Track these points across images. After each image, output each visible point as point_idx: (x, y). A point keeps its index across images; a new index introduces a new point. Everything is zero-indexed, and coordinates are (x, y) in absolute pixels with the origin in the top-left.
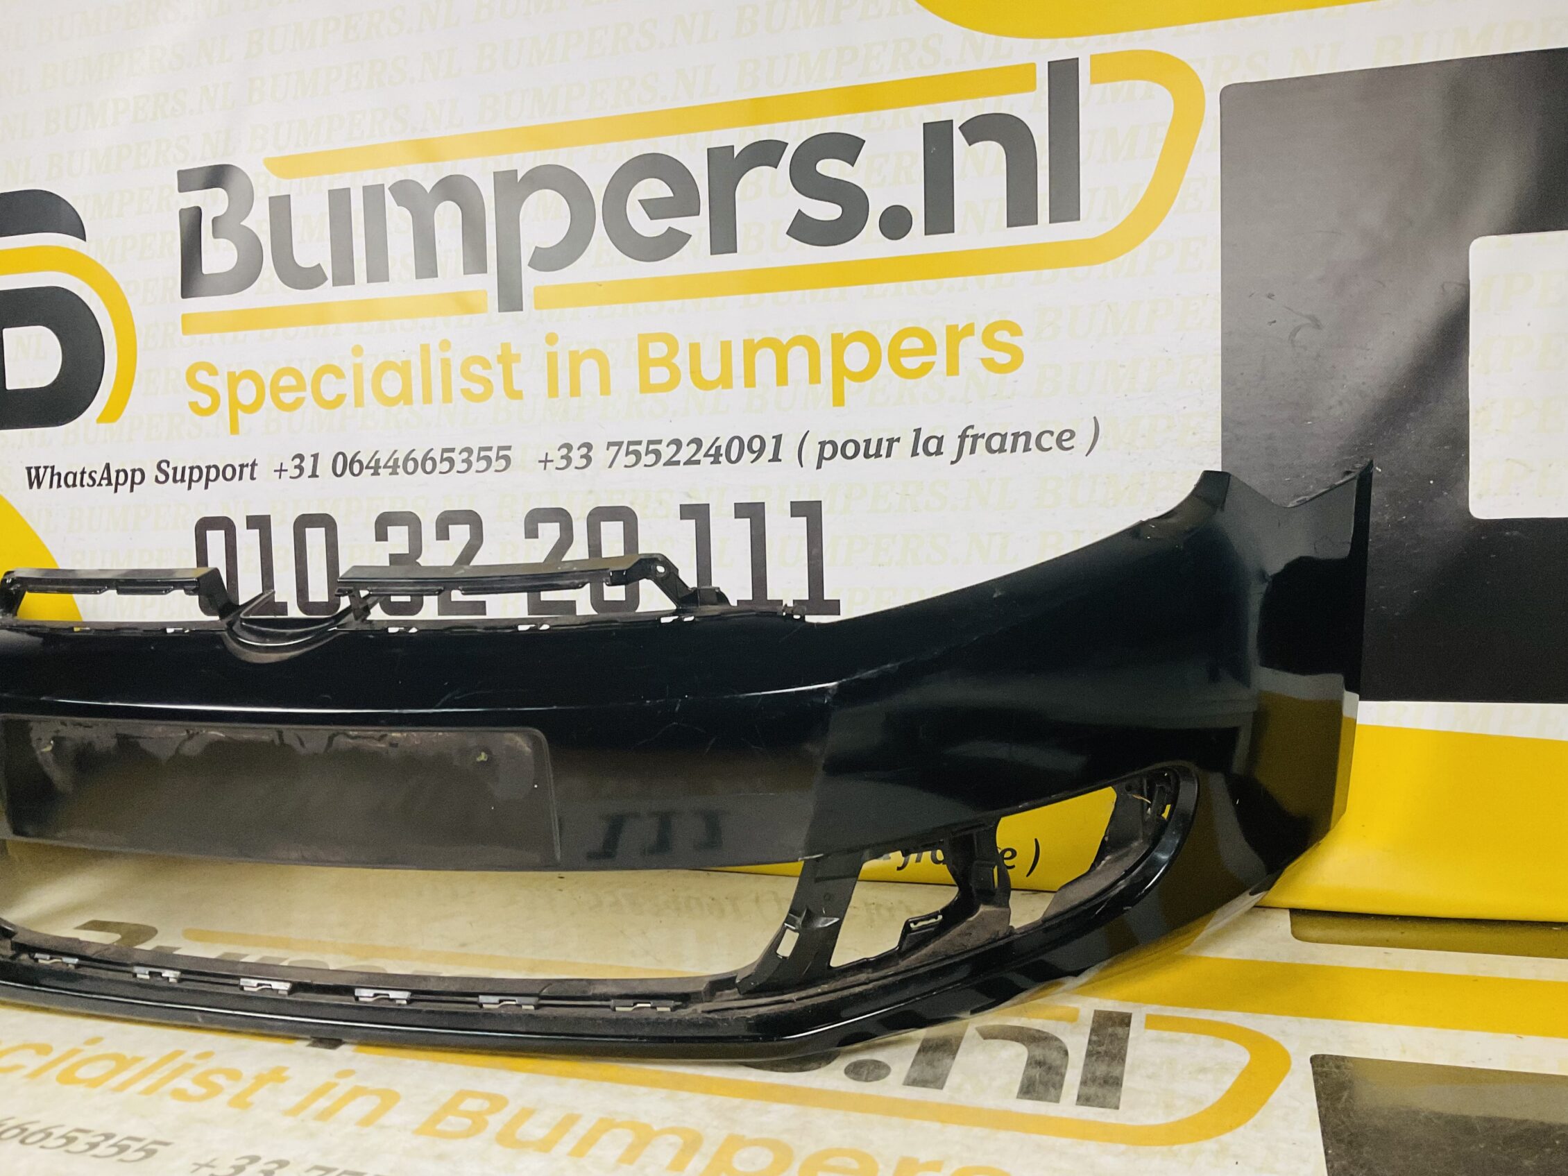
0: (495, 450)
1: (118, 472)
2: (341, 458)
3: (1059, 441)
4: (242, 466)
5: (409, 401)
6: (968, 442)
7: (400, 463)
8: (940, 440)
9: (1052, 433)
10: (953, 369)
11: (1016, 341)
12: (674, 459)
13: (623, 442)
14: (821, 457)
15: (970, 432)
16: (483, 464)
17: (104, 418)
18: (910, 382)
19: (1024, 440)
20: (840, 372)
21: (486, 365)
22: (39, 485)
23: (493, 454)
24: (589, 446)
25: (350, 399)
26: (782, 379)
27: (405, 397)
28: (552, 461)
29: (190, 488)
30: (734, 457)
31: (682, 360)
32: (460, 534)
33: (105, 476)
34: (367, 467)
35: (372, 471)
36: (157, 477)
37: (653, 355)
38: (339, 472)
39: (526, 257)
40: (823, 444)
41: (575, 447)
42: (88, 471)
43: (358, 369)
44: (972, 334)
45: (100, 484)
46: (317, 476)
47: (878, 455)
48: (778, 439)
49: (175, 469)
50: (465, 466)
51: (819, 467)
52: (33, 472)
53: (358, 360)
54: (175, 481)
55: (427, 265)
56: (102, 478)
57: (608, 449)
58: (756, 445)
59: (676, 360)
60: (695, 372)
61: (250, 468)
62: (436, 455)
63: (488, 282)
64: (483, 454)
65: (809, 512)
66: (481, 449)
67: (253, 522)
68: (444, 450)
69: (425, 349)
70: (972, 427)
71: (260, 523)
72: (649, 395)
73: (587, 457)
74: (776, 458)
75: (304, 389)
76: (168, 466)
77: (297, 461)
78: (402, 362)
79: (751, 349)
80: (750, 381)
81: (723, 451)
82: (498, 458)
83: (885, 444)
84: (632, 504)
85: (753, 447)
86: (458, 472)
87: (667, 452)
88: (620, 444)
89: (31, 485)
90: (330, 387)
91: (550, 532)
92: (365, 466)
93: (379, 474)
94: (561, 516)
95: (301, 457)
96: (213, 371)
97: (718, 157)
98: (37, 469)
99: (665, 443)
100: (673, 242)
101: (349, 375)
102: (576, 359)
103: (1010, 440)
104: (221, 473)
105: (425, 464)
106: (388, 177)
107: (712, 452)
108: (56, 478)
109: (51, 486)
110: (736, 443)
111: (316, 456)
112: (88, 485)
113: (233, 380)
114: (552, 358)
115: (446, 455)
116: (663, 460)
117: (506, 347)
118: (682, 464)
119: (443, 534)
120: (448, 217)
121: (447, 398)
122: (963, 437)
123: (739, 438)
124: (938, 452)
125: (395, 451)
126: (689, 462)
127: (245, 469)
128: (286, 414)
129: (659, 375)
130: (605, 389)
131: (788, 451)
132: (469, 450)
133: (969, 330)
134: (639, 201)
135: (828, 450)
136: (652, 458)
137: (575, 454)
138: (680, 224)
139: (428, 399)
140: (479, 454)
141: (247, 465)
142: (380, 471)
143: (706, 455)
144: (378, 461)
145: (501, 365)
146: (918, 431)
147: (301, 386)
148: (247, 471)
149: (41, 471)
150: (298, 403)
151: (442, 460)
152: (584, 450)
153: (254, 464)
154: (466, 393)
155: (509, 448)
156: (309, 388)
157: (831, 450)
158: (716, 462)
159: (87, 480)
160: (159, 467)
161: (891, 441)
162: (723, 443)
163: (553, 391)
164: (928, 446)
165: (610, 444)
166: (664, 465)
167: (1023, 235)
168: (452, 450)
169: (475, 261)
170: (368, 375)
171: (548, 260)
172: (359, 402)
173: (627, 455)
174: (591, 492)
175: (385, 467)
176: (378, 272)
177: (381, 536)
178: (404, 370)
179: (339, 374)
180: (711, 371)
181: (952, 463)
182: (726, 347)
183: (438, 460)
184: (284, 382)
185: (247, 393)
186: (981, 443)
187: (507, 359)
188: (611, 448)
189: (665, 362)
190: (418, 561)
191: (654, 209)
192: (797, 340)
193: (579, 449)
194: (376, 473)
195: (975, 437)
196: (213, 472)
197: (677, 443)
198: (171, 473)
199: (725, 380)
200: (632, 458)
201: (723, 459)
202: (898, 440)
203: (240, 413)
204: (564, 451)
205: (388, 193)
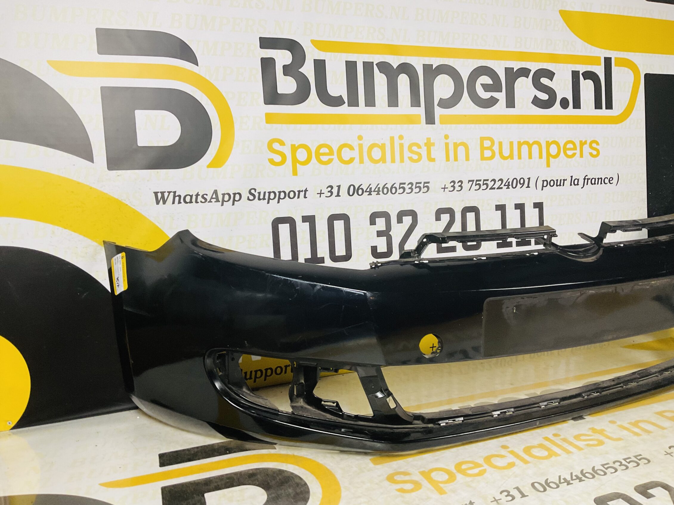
0: (423, 183)
1: (224, 195)
2: (352, 188)
3: (609, 181)
4: (299, 192)
5: (384, 161)
6: (586, 180)
7: (381, 189)
8: (578, 180)
9: (607, 178)
10: (581, 156)
11: (598, 147)
12: (493, 187)
13: (474, 180)
14: (543, 186)
15: (586, 178)
16: (418, 190)
17: (212, 165)
18: (569, 159)
19: (601, 181)
20: (549, 155)
21: (419, 147)
22: (164, 203)
23: (422, 185)
24: (461, 182)
25: (357, 160)
26: (530, 157)
27: (383, 159)
28: (447, 188)
29: (268, 203)
30: (514, 186)
31: (496, 148)
32: (408, 220)
33: (214, 196)
34: (366, 191)
35: (368, 193)
36: (248, 197)
37: (485, 146)
38: (351, 194)
39: (436, 102)
40: (543, 181)
41: (457, 182)
42: (201, 194)
43: (361, 146)
44: (586, 144)
45: (210, 202)
46: (340, 196)
47: (560, 185)
48: (529, 179)
49: (259, 193)
50: (410, 190)
51: (542, 190)
52: (159, 195)
53: (361, 142)
54: (259, 199)
55: (393, 101)
56: (212, 198)
57: (468, 183)
58: (522, 182)
59: (494, 148)
60: (501, 153)
61: (304, 192)
62: (397, 186)
63: (421, 111)
64: (417, 185)
65: (539, 206)
66: (417, 183)
67: (305, 219)
68: (401, 184)
69: (392, 139)
70: (587, 176)
71: (310, 220)
72: (484, 161)
73: (461, 186)
74: (528, 187)
75: (333, 155)
76: (255, 192)
77: (329, 189)
78: (382, 144)
79: (520, 144)
80: (520, 157)
81: (510, 184)
82: (424, 187)
83: (562, 181)
84: (478, 205)
85: (521, 182)
86: (407, 193)
87: (491, 184)
88: (473, 181)
89: (158, 203)
90: (346, 154)
91: (446, 218)
92: (365, 191)
93: (371, 195)
94: (450, 211)
95: (332, 187)
96: (282, 143)
97: (508, 71)
98: (163, 193)
99: (490, 181)
100: (493, 102)
101: (357, 149)
102: (456, 145)
103: (597, 180)
104: (287, 195)
105: (392, 190)
106: (376, 59)
107: (507, 184)
108: (177, 198)
109: (173, 203)
110: (515, 180)
111: (339, 187)
112: (201, 202)
113: (294, 149)
114: (447, 145)
115: (401, 186)
116: (489, 187)
117: (429, 139)
118: (496, 189)
119: (400, 221)
120: (403, 81)
121: (402, 161)
122: (585, 179)
123: (515, 178)
124: (578, 184)
125: (378, 184)
126: (498, 188)
127: (301, 193)
128: (323, 166)
129: (488, 154)
130: (467, 159)
131: (532, 184)
132: (411, 184)
133: (585, 142)
134: (481, 84)
135: (545, 183)
136: (485, 186)
137: (457, 185)
138: (496, 95)
139: (393, 161)
140: (416, 185)
141: (302, 191)
142: (372, 193)
143: (505, 185)
144: (371, 188)
145: (426, 147)
146: (572, 177)
147: (331, 153)
148: (302, 194)
149: (166, 195)
150: (330, 161)
151: (400, 188)
152: (460, 183)
153: (306, 190)
154: (410, 159)
155: (428, 183)
156: (335, 154)
157: (546, 183)
158: (508, 188)
159: (200, 199)
160: (250, 193)
161: (564, 180)
162: (510, 180)
163: (448, 159)
164: (574, 182)
165: (469, 181)
166: (490, 189)
167: (599, 112)
168: (404, 184)
169: (415, 102)
170: (365, 149)
171: (446, 104)
172: (361, 161)
173: (476, 185)
174: (463, 201)
175: (374, 191)
176: (370, 102)
177: (373, 222)
178: (382, 147)
179: (351, 148)
180: (506, 153)
181: (582, 188)
182: (511, 143)
183: (398, 188)
184: (322, 150)
185: (302, 155)
186: (589, 181)
187: (429, 144)
188: (470, 182)
189: (490, 148)
190: (390, 233)
191: (486, 88)
192: (535, 142)
193: (458, 183)
194: (370, 194)
195: (588, 179)
196: (282, 195)
197: (494, 180)
198: (257, 195)
199: (511, 157)
200: (478, 187)
201: (510, 187)
202: (566, 180)
203: (298, 165)
204: (452, 184)
205: (375, 67)
